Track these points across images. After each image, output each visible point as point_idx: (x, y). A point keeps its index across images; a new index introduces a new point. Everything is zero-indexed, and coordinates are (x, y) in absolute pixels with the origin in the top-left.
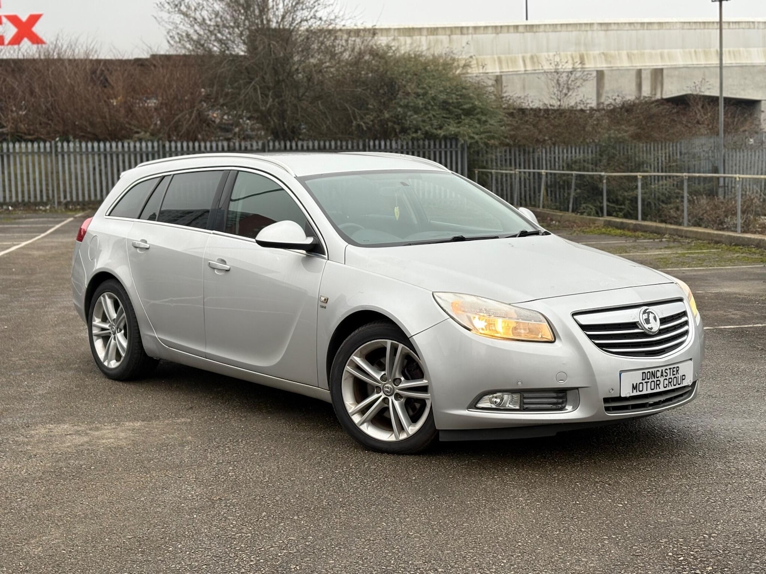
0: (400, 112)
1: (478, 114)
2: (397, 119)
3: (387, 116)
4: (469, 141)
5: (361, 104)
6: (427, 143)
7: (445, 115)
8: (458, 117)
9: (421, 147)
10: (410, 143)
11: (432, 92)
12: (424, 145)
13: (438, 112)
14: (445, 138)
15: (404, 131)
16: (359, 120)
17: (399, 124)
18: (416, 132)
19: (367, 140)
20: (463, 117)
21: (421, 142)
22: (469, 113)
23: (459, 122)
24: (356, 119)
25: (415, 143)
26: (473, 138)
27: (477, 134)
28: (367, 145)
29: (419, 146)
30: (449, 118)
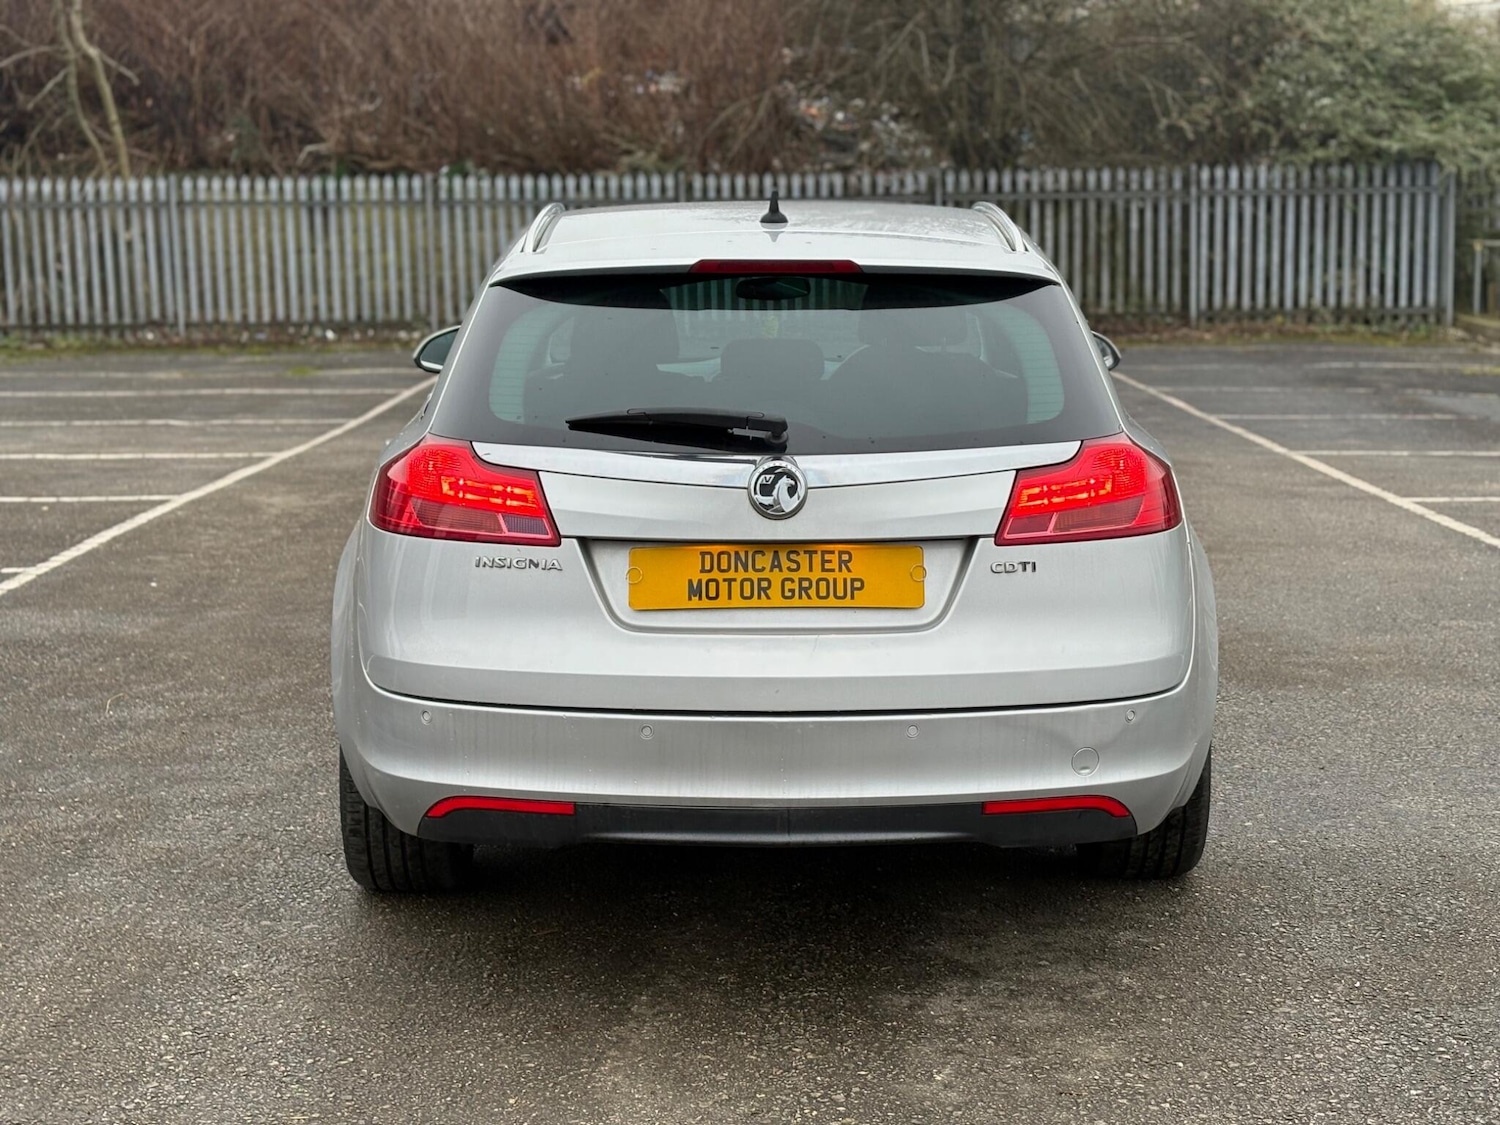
0: (1284, 92)
1: (1487, 95)
2: (1273, 113)
3: (1249, 103)
4: (1466, 169)
5: (1180, 74)
6: (1349, 173)
7: (1399, 102)
8: (1435, 105)
9: (1334, 184)
10: (1306, 176)
11: (1367, 41)
12: (1342, 178)
13: (1381, 94)
14: (1401, 159)
15: (1291, 143)
16: (1175, 115)
17: (1278, 124)
18: (1323, 143)
19: (1194, 168)
20: (1447, 106)
21: (1334, 172)
22: (1460, 93)
23: (1436, 119)
24: (1167, 113)
25: (1319, 173)
26: (1476, 159)
27: (1485, 149)
28: (1193, 178)
29: (1328, 181)
30: (1407, 108)
